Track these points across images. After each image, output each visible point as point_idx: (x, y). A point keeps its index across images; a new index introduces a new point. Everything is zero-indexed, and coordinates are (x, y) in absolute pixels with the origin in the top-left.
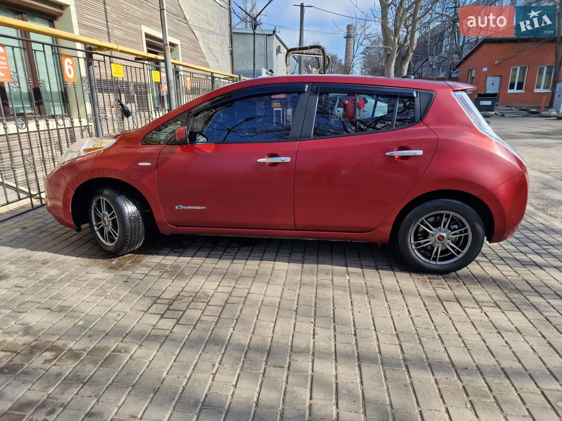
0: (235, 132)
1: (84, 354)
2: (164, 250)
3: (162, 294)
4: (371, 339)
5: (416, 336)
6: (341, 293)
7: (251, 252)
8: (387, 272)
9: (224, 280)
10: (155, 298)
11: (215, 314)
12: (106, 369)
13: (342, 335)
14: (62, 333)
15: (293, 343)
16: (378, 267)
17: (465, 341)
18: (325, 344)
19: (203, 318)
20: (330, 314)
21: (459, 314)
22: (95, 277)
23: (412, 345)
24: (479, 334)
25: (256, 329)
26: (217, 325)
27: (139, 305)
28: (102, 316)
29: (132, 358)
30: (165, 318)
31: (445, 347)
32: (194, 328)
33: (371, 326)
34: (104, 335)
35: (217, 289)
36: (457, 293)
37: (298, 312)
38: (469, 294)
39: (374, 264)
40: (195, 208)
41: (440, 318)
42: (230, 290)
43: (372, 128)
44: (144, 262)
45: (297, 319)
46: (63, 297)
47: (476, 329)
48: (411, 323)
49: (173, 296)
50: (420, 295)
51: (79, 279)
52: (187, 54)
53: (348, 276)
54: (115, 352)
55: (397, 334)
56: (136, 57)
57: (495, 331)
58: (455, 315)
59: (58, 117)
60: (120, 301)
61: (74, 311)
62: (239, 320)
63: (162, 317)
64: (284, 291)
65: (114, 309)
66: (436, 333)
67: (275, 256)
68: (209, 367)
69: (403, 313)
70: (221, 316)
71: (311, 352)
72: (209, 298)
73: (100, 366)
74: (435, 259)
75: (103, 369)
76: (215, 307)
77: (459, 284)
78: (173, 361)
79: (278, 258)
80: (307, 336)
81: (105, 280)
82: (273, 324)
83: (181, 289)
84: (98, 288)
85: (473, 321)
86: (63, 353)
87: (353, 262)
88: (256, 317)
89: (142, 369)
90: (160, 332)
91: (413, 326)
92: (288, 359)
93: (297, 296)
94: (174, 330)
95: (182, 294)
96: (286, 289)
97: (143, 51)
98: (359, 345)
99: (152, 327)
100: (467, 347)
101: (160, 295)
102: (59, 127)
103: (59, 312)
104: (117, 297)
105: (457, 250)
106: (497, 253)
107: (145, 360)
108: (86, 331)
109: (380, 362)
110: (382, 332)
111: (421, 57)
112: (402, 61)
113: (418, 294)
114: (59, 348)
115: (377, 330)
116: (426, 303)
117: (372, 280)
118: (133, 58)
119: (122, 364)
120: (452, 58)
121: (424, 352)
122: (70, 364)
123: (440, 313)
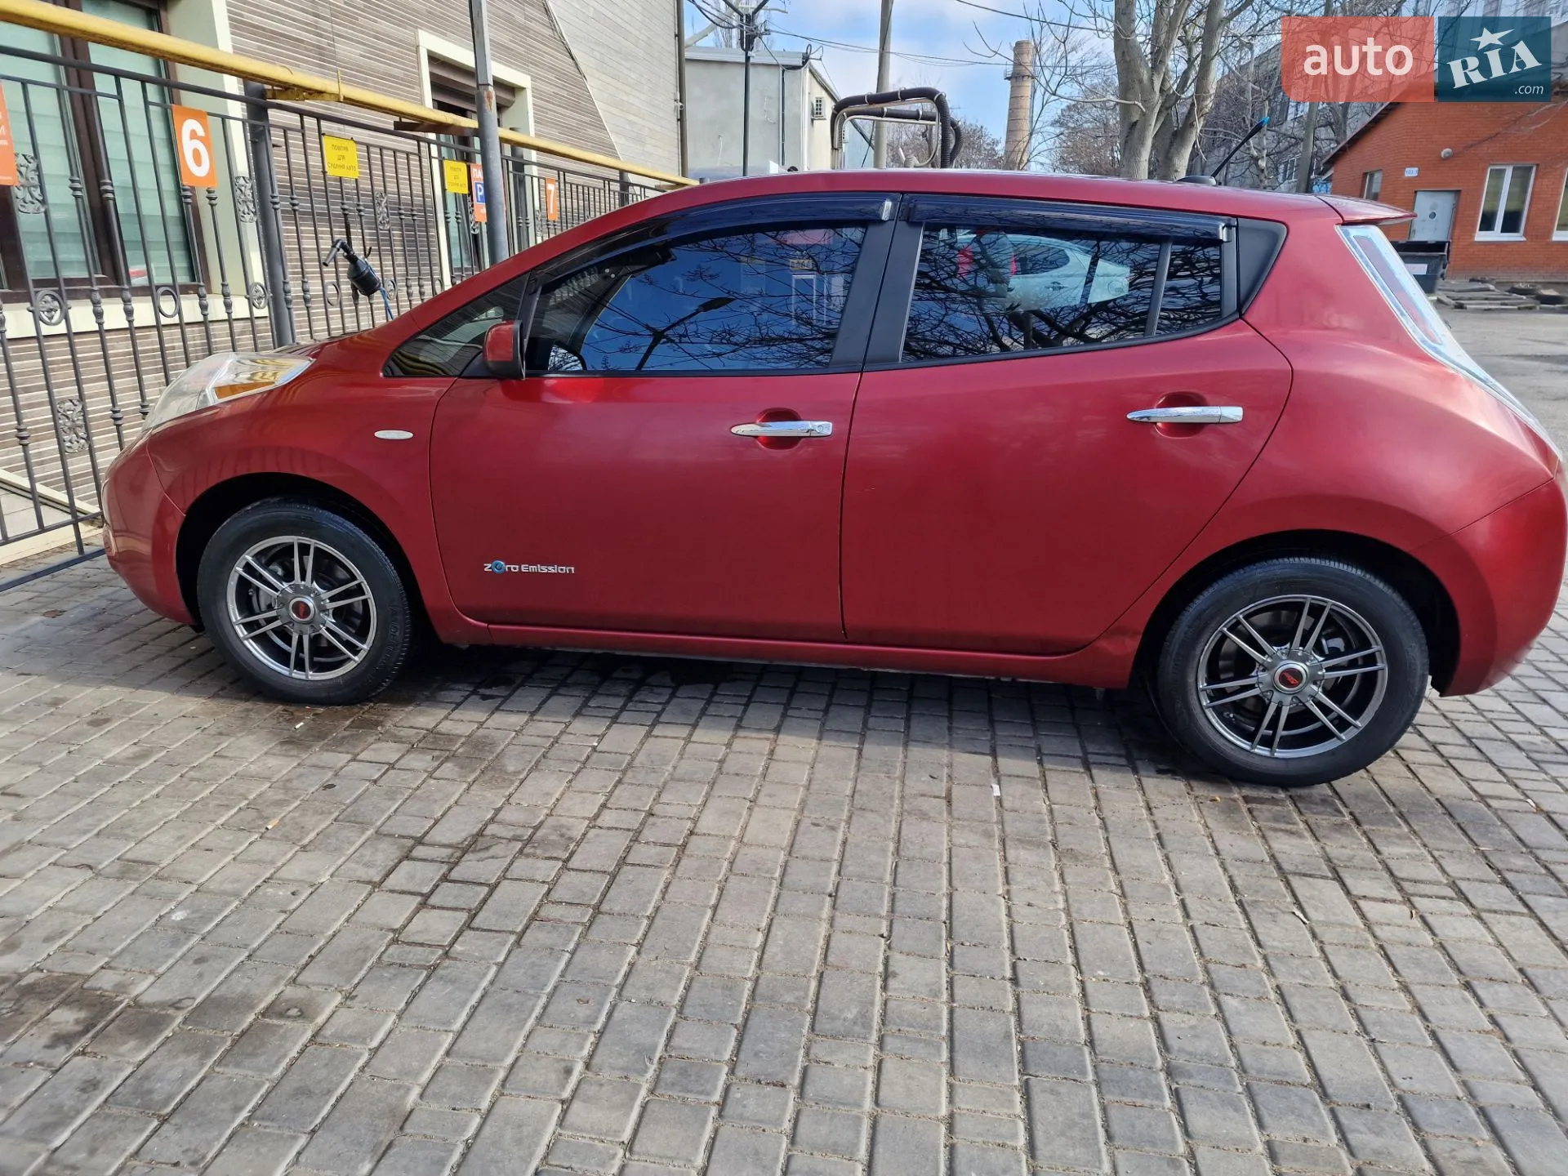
0: (673, 341)
1: (173, 1018)
2: (452, 689)
3: (431, 828)
4: (1064, 997)
5: (1206, 989)
6: (974, 839)
7: (709, 702)
8: (1118, 776)
9: (620, 787)
10: (410, 843)
11: (585, 900)
12: (236, 1071)
13: (974, 981)
14: (119, 949)
15: (821, 1003)
16: (1092, 758)
17: (1363, 1013)
18: (919, 1010)
19: (550, 911)
20: (940, 908)
21: (1341, 919)
22: (239, 769)
23: (1193, 1021)
24: (1406, 989)
25: (708, 952)
26: (590, 937)
27: (357, 862)
28: (246, 895)
29: (319, 1040)
30: (434, 907)
31: (1298, 1033)
32: (518, 943)
33: (1065, 952)
34: (242, 958)
35: (597, 816)
36: (1333, 850)
37: (839, 901)
38: (1371, 854)
39: (1078, 748)
40: (544, 569)
41: (1283, 933)
42: (634, 821)
43: (1074, 336)
44: (389, 724)
45: (836, 924)
46: (135, 830)
47: (1395, 970)
48: (1191, 946)
49: (464, 835)
50: (1218, 854)
51: (192, 774)
52: (550, 115)
53: (996, 787)
54: (270, 1017)
55: (1147, 980)
56: (397, 119)
57: (1455, 979)
58: (1327, 924)
59: (162, 290)
60: (304, 848)
61: (162, 879)
62: (658, 922)
63: (423, 905)
64: (802, 828)
65: (282, 874)
66: (1269, 984)
67: (778, 718)
68: (553, 1076)
69: (1166, 913)
70: (605, 907)
71: (874, 1037)
72: (572, 846)
73: (219, 1062)
74: (1267, 742)
75: (230, 1071)
76: (587, 877)
77: (1337, 819)
78: (442, 1051)
79: (788, 722)
80: (865, 980)
81: (268, 779)
82: (760, 938)
83: (489, 816)
84: (243, 804)
85: (1385, 945)
86: (113, 1014)
87: (1015, 742)
88: (709, 913)
89: (345, 1076)
90: (416, 955)
91: (1195, 957)
92: (801, 1058)
93: (838, 848)
94: (458, 947)
95: (491, 830)
96: (806, 823)
97: (422, 103)
98: (1026, 1017)
99: (391, 935)
100: (1367, 1033)
101: (427, 833)
102: (164, 321)
103: (118, 879)
104: (296, 834)
105: (1339, 717)
106: (1456, 723)
107: (358, 1047)
108: (190, 944)
109: (1091, 1077)
110: (1101, 973)
111: (1226, 134)
112: (1171, 144)
113: (1212, 852)
114: (101, 996)
115: (1084, 967)
116: (1239, 882)
117: (1072, 801)
118: (389, 122)
119: (285, 1056)
120: (1316, 139)
121: (1232, 1046)
122: (129, 1051)
123: (1282, 917)
